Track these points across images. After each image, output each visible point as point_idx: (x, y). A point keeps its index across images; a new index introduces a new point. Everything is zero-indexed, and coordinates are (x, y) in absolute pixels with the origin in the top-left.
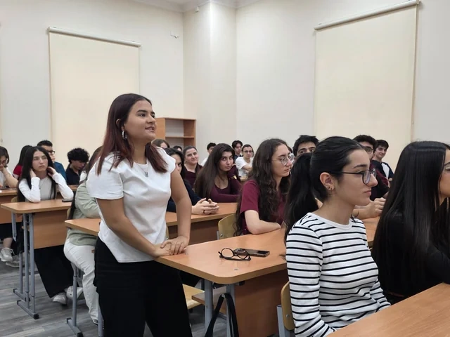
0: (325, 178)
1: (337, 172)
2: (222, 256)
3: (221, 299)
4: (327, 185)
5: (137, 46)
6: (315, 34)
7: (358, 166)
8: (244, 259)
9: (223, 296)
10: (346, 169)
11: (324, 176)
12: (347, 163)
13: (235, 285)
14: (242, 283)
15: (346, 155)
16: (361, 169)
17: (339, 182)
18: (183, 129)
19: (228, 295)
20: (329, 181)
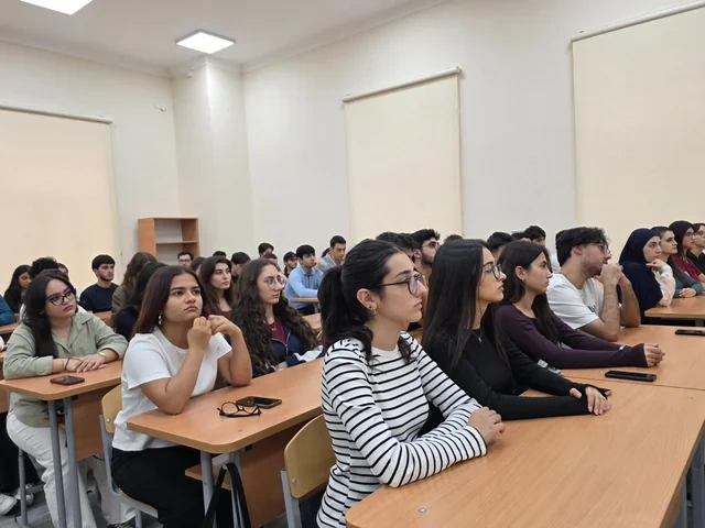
0: (364, 296)
1: (377, 286)
2: (222, 414)
3: (222, 472)
4: (367, 305)
5: (107, 123)
6: (342, 107)
7: (401, 274)
8: (252, 414)
9: (225, 468)
10: (386, 281)
11: (362, 294)
12: (387, 272)
13: (239, 451)
14: (249, 448)
15: (384, 264)
16: (403, 278)
17: (381, 298)
18: (180, 231)
19: (231, 466)
20: (369, 299)
